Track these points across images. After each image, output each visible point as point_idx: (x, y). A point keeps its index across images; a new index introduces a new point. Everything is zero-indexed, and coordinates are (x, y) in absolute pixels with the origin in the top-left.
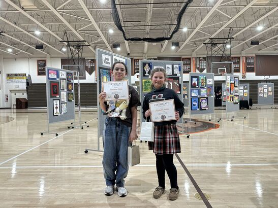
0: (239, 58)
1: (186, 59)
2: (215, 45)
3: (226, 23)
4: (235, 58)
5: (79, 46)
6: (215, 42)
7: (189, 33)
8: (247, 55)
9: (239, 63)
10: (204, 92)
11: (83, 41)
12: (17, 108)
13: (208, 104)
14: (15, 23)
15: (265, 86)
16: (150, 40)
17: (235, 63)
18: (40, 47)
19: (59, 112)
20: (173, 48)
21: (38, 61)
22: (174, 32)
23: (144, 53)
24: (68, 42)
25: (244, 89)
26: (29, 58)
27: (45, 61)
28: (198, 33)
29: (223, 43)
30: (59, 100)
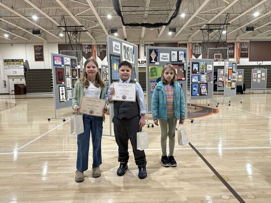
0: (233, 44)
1: (182, 44)
2: (211, 30)
3: (224, 8)
4: (230, 43)
5: (77, 31)
6: (211, 28)
7: (187, 19)
8: (241, 41)
9: (233, 48)
10: (204, 78)
11: (81, 26)
12: (15, 94)
13: (207, 90)
15: (259, 72)
16: (148, 25)
17: (230, 49)
18: (37, 32)
19: (64, 98)
20: (170, 33)
21: (35, 47)
22: (172, 18)
23: (140, 39)
25: (239, 74)
26: (25, 43)
27: (42, 46)
28: (195, 18)
29: (219, 29)
30: (65, 86)
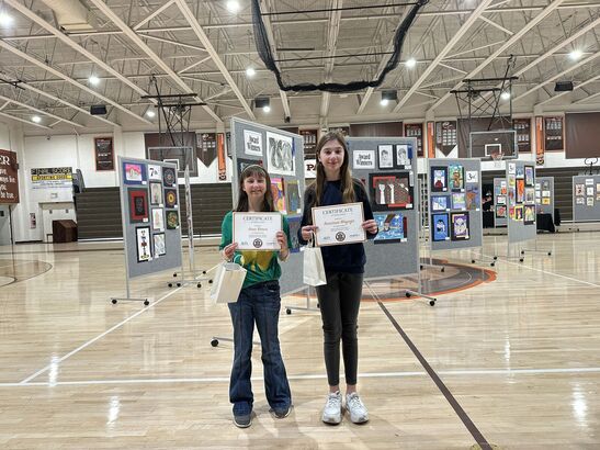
0: (528, 121)
1: (412, 125)
2: (476, 93)
3: (502, 45)
4: (519, 120)
5: (184, 106)
6: (475, 88)
7: (419, 70)
8: (544, 114)
9: (528, 131)
10: (459, 201)
11: (191, 95)
12: (55, 241)
13: (468, 227)
14: (47, 61)
15: (590, 181)
16: (335, 88)
17: (520, 132)
18: (99, 110)
19: (148, 253)
20: (385, 103)
21: (96, 140)
22: (387, 70)
23: (320, 116)
24: (158, 97)
25: (543, 188)
26: (77, 134)
27: (111, 140)
28: (439, 69)
29: (493, 90)
30: (148, 227)
